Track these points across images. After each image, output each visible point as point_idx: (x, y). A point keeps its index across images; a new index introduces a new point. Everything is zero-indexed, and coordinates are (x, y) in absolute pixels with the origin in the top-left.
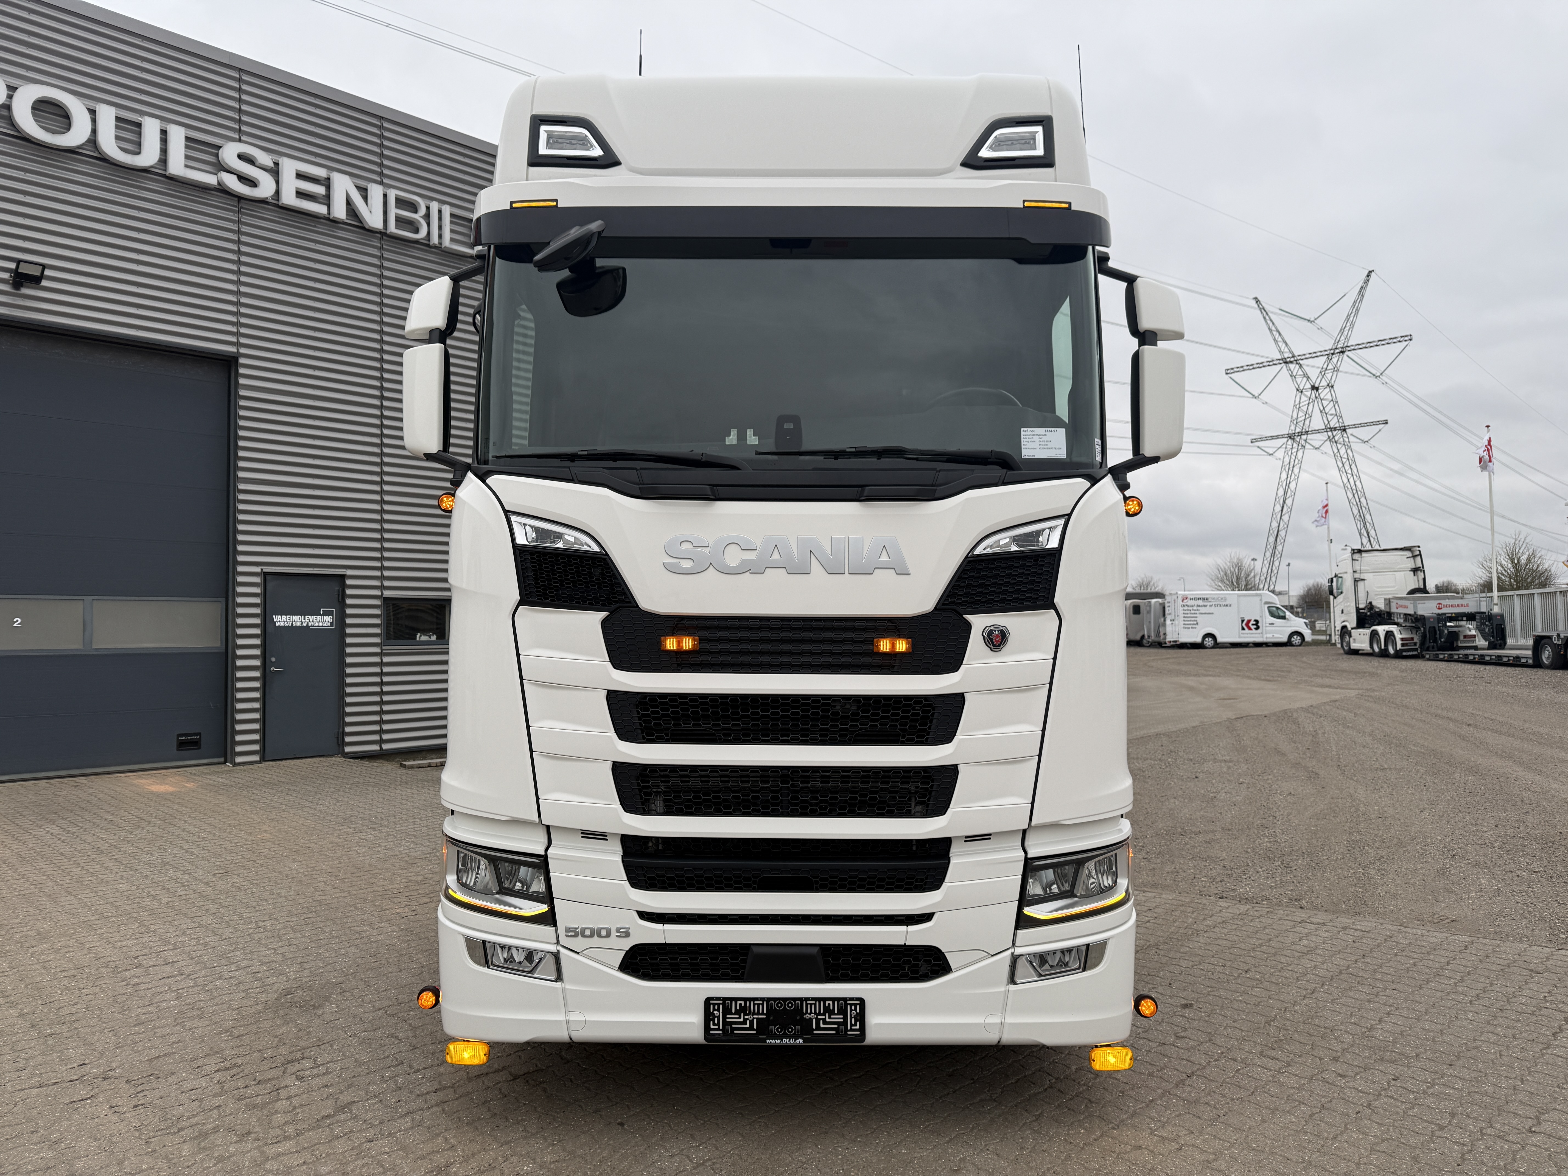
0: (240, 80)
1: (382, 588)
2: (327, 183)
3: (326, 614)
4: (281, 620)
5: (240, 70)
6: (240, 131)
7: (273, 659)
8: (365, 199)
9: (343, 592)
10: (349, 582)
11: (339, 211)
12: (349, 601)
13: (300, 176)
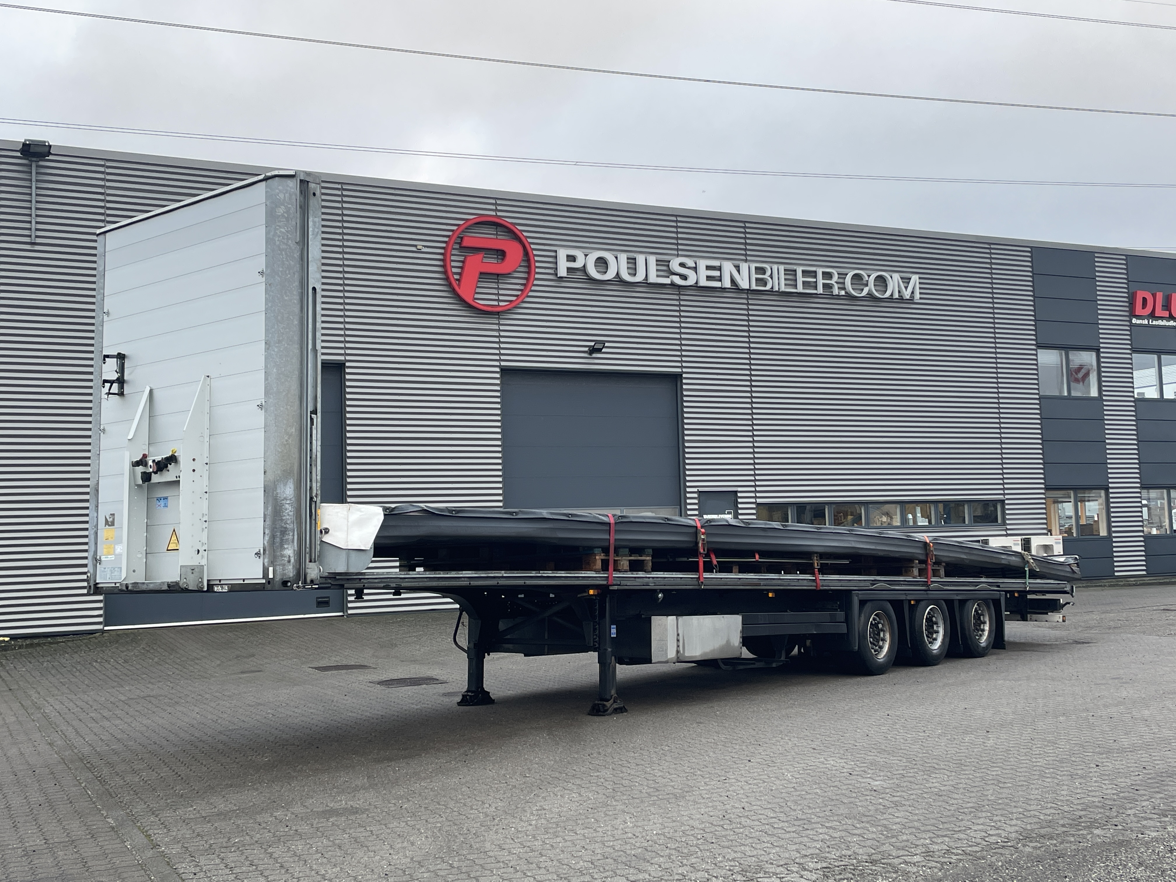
0: (677, 221)
1: (756, 497)
2: (719, 269)
3: (729, 513)
5: (676, 216)
6: (678, 250)
8: (739, 271)
9: (737, 500)
10: (739, 495)
11: (727, 284)
12: (740, 506)
13: (708, 268)
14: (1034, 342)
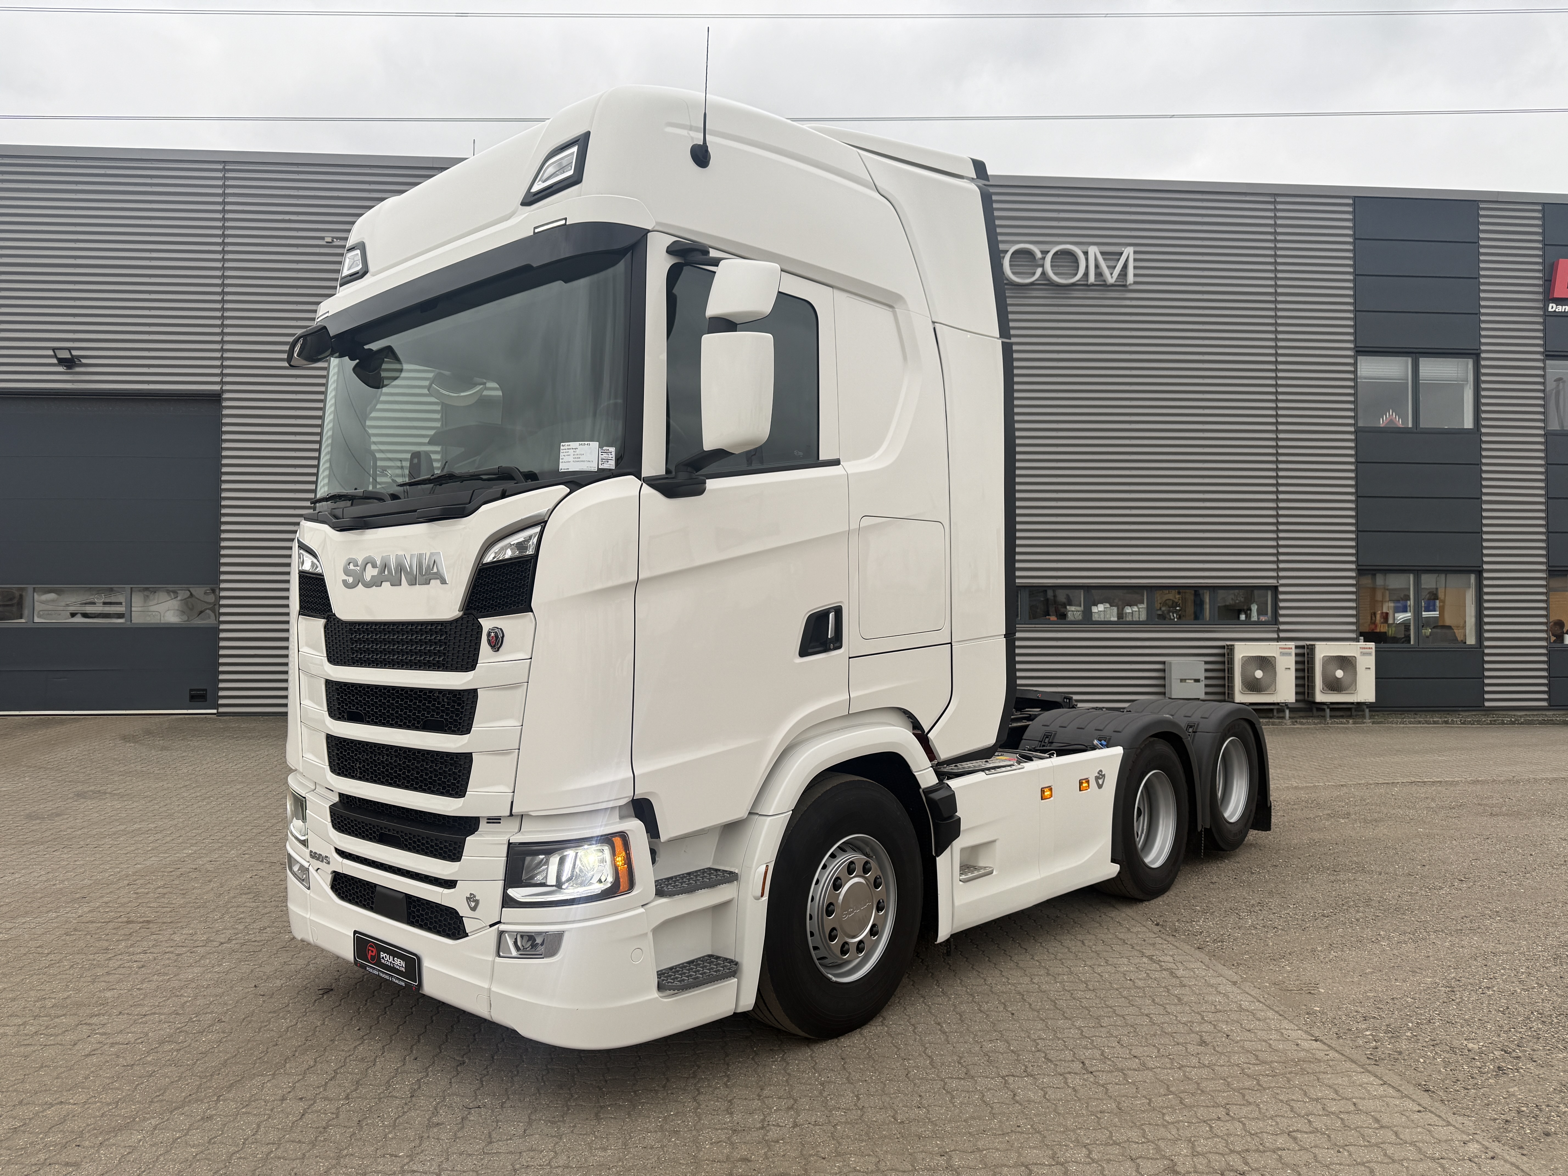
14: (1351, 345)
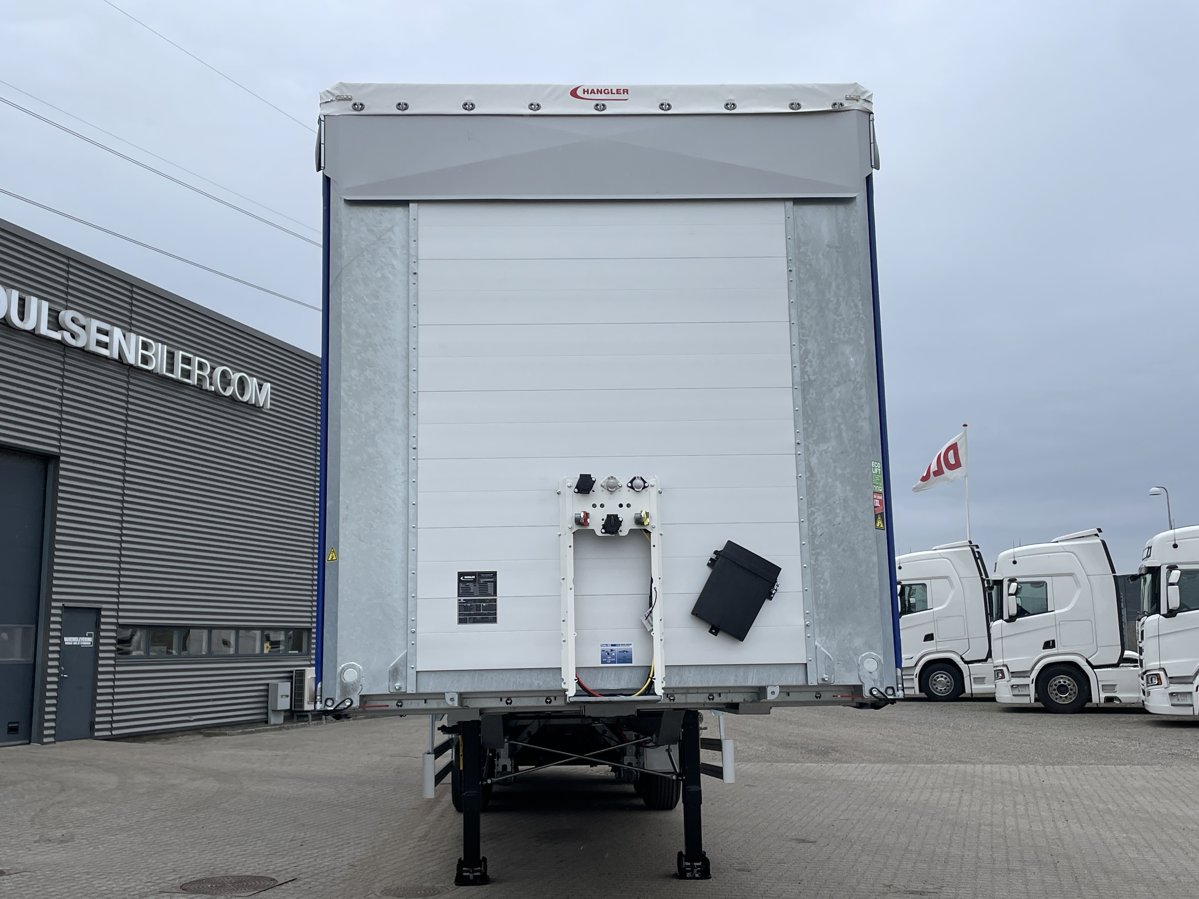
0: (68, 265)
1: (118, 617)
2: (109, 334)
3: (90, 636)
4: (69, 641)
5: (69, 258)
6: (67, 300)
7: (63, 668)
8: (127, 342)
9: (100, 620)
10: (103, 613)
11: (114, 354)
12: (102, 627)
13: (99, 331)
